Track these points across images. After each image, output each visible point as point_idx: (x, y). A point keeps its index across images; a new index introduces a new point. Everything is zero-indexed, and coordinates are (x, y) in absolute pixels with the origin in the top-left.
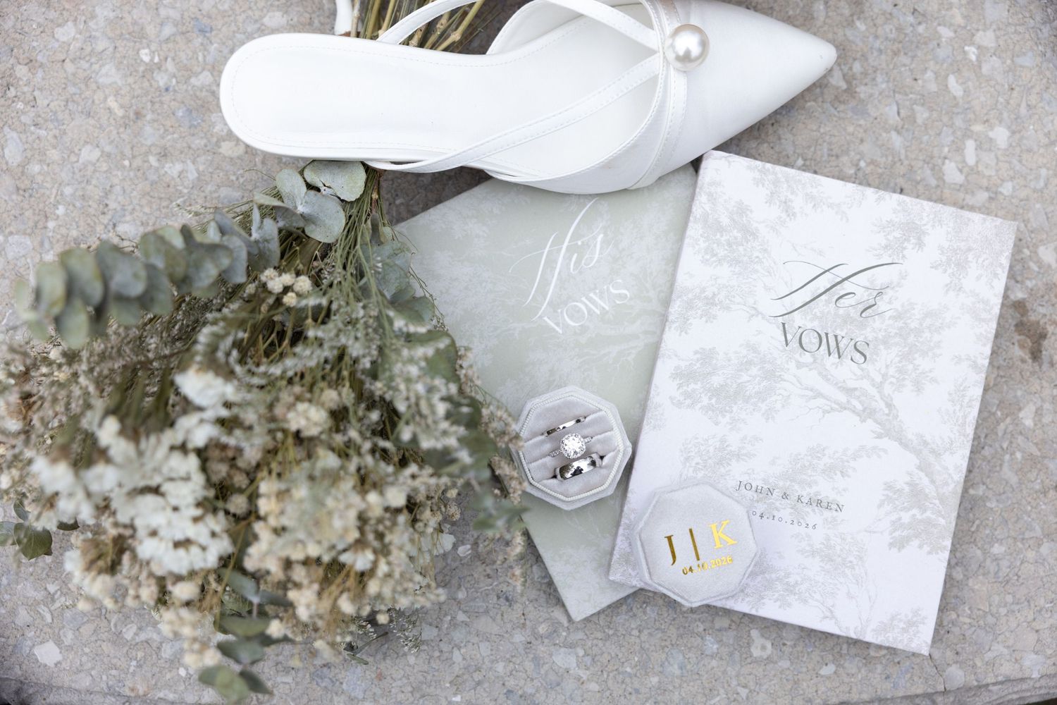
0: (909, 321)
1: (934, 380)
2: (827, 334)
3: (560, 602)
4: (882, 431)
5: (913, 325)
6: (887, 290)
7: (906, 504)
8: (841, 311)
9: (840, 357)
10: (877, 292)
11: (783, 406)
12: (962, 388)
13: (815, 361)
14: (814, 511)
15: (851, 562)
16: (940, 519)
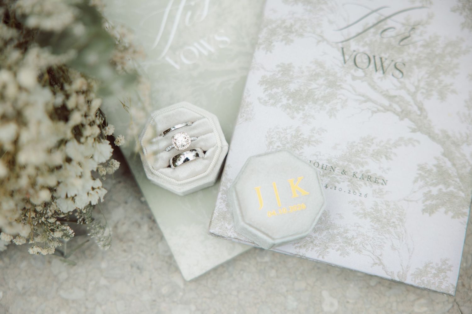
0: (435, 49)
1: (453, 91)
2: (374, 57)
3: (177, 270)
4: (416, 127)
5: (438, 51)
6: (418, 26)
7: (434, 181)
8: (385, 40)
9: (384, 73)
10: (411, 28)
11: (342, 107)
13: (365, 75)
14: (365, 184)
15: (394, 222)
16: (460, 192)
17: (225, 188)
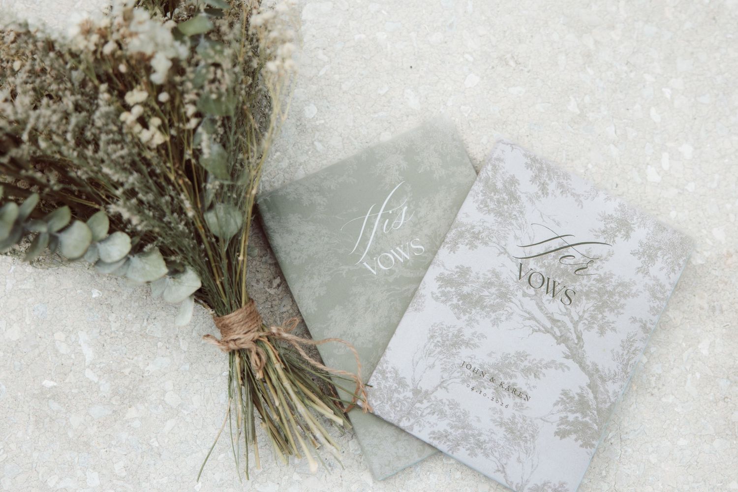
0: (607, 285)
1: (614, 329)
2: (549, 279)
4: (570, 354)
5: (609, 289)
6: (597, 260)
7: (573, 408)
8: (562, 266)
9: (553, 296)
10: (590, 260)
11: (507, 319)
12: (631, 340)
13: (536, 295)
14: (509, 395)
15: (526, 437)
16: (595, 425)
17: (380, 368)
